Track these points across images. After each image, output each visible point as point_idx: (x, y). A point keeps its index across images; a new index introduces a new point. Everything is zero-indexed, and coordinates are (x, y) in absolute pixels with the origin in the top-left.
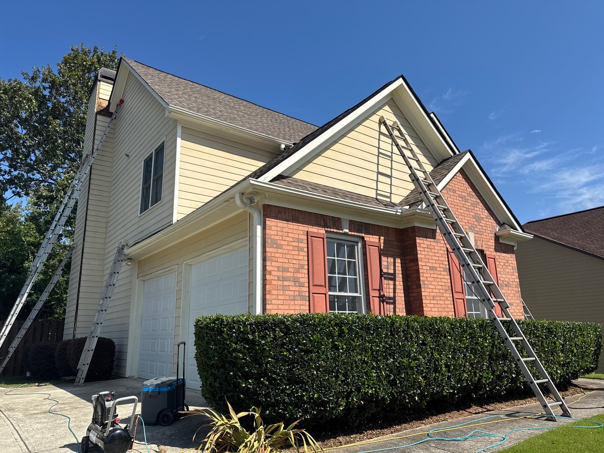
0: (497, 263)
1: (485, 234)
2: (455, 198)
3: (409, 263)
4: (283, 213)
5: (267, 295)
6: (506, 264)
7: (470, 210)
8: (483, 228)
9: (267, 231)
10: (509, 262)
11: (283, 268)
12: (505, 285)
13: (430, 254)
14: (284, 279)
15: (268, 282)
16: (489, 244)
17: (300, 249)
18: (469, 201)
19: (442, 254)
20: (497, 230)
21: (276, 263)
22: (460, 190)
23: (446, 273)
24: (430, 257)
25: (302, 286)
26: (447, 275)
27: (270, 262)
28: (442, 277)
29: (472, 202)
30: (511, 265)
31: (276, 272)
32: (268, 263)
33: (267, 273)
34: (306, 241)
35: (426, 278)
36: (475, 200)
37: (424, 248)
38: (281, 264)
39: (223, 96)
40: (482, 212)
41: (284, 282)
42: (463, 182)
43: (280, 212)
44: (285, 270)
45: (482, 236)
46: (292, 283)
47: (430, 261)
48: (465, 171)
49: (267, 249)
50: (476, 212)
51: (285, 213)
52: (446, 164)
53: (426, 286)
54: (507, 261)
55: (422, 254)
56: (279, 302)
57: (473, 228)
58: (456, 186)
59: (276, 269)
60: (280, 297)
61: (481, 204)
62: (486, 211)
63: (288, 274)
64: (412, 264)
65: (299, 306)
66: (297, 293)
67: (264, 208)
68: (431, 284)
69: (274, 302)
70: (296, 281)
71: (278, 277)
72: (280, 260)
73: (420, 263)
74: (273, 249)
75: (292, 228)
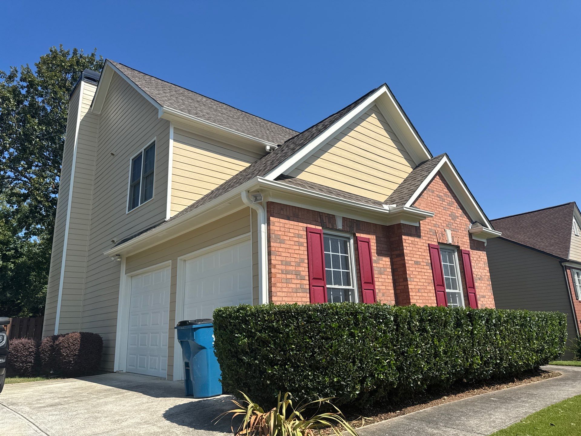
0: (471, 258)
1: (460, 231)
2: (434, 197)
3: (395, 258)
4: (285, 210)
5: (272, 288)
6: (479, 259)
7: (447, 209)
8: (459, 225)
9: (271, 227)
10: (481, 257)
11: (286, 262)
12: (478, 279)
13: (414, 249)
14: (287, 272)
15: (273, 275)
16: (464, 240)
17: (300, 244)
18: (446, 201)
19: (424, 249)
20: (470, 228)
21: (280, 257)
22: (437, 190)
23: (428, 267)
24: (415, 253)
25: (302, 279)
26: (429, 269)
27: (275, 256)
28: (425, 271)
29: (448, 202)
30: (483, 260)
31: (280, 266)
32: (273, 257)
33: (272, 266)
34: (306, 236)
35: (411, 272)
36: (450, 200)
37: (409, 243)
38: (284, 258)
39: (204, 99)
40: (457, 211)
41: (287, 275)
42: (439, 183)
43: (282, 209)
44: (288, 264)
45: (458, 233)
46: (294, 277)
47: (415, 256)
48: (442, 174)
49: (272, 244)
50: (451, 211)
51: (286, 210)
52: (425, 166)
53: (412, 279)
54: (480, 256)
55: (408, 250)
56: (284, 294)
57: (450, 226)
58: (434, 187)
59: (280, 263)
60: (284, 290)
61: (456, 204)
62: (460, 210)
63: (291, 268)
64: (399, 259)
65: (301, 298)
66: (299, 286)
67: (267, 205)
68: (416, 278)
69: (278, 294)
70: (297, 274)
71: (282, 271)
72: (283, 254)
73: (406, 258)
74: (277, 244)
75: (293, 224)
